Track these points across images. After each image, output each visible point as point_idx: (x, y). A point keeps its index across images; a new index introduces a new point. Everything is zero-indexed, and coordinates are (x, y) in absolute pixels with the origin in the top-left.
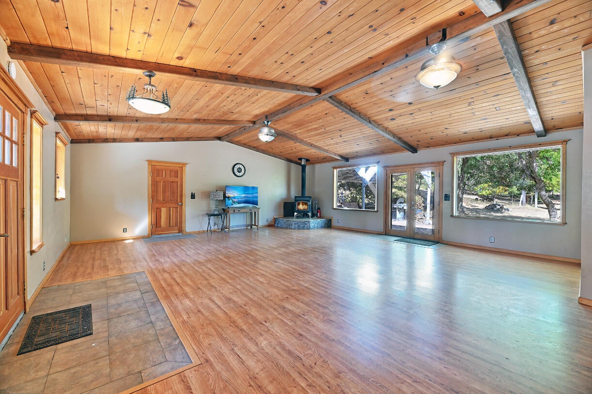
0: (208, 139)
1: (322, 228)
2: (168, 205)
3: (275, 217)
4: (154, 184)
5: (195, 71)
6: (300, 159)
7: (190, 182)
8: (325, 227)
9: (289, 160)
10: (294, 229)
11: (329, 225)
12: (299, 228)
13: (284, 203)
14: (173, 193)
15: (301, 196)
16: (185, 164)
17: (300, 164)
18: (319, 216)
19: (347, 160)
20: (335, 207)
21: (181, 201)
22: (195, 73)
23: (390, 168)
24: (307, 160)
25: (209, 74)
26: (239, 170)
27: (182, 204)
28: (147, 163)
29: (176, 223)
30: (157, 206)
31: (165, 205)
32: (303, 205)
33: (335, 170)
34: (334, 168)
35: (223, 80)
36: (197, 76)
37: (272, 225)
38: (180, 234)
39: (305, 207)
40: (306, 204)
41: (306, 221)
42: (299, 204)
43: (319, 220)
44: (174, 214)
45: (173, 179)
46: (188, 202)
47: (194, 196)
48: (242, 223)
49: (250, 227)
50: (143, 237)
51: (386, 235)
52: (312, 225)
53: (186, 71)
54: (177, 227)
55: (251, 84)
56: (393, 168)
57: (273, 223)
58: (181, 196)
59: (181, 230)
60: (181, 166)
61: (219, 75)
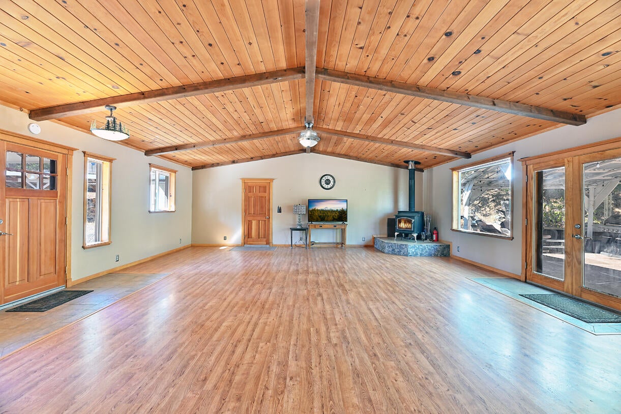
0: (294, 153)
1: (430, 255)
2: (257, 218)
3: (375, 236)
4: (247, 200)
5: (143, 94)
6: (407, 162)
7: (277, 198)
8: (436, 256)
9: (396, 165)
10: (388, 254)
11: (444, 254)
12: (393, 253)
13: (389, 219)
14: (262, 207)
15: (408, 210)
16: (272, 180)
17: (407, 168)
18: (435, 239)
19: (468, 155)
20: (455, 227)
21: (269, 216)
22: (143, 96)
23: (533, 161)
24: (416, 163)
25: (156, 93)
26: (328, 182)
27: (269, 218)
28: (241, 181)
29: (265, 235)
30: (249, 218)
31: (255, 218)
32: (405, 223)
33: (455, 173)
34: (453, 169)
35: (170, 94)
36: (145, 98)
37: (370, 246)
38: (268, 246)
39: (408, 225)
40: (410, 222)
41: (403, 245)
42: (400, 222)
43: (433, 244)
44: (263, 227)
45: (262, 194)
46: (275, 216)
47: (281, 210)
48: (331, 241)
49: (341, 246)
50: (238, 246)
51: (526, 282)
52: (411, 251)
53: (136, 96)
54: (265, 239)
55: (202, 89)
56: (538, 160)
57: (372, 244)
58: (269, 210)
59: (268, 243)
60: (269, 181)
61: (166, 91)
